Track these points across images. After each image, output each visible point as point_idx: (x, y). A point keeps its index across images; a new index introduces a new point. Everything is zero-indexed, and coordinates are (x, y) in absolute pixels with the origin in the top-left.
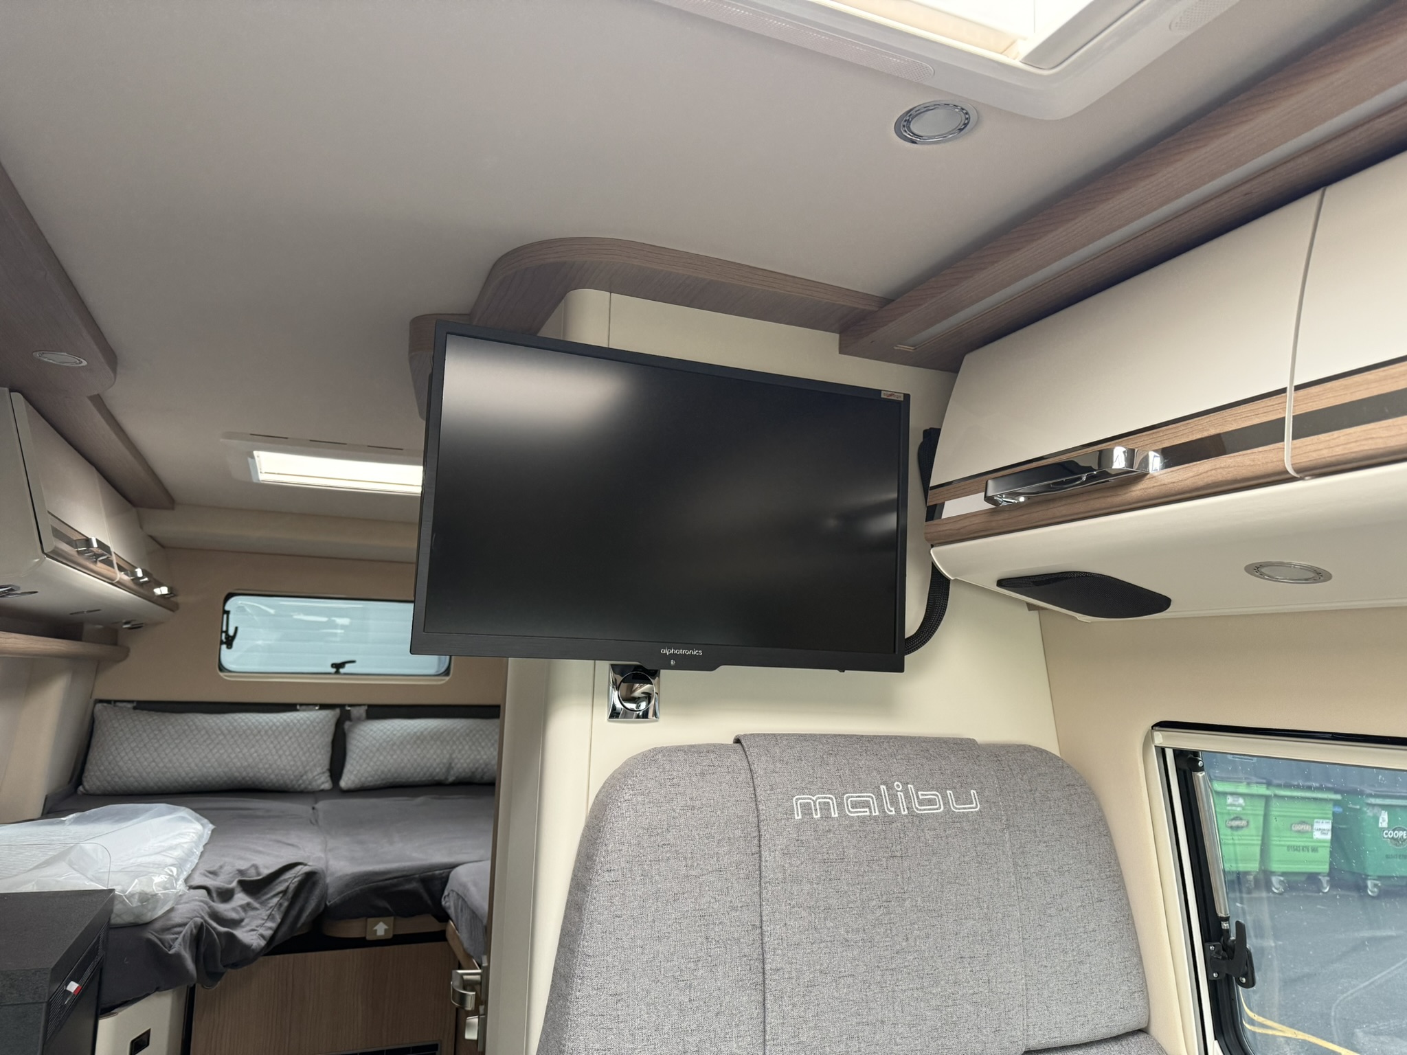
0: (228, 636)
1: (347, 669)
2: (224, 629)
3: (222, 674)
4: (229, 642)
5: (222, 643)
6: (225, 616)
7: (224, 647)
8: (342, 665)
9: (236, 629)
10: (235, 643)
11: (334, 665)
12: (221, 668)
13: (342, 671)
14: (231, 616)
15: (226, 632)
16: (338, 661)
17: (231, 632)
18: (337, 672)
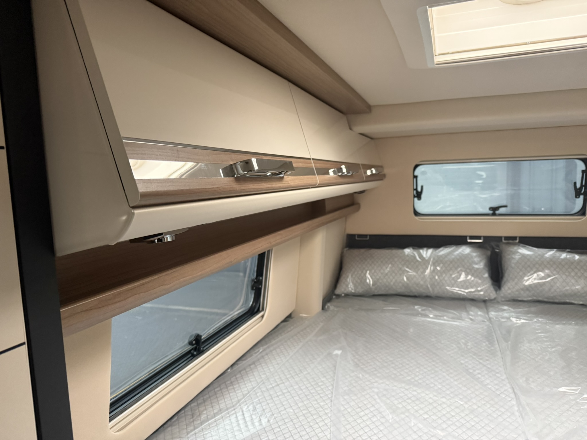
0: (417, 192)
1: (502, 211)
2: (415, 187)
3: (417, 218)
4: (419, 195)
5: (415, 197)
6: (415, 179)
7: (416, 199)
8: (497, 208)
9: (422, 187)
10: (423, 196)
11: (491, 209)
12: (416, 213)
13: (497, 212)
14: (419, 179)
15: (416, 189)
16: (494, 205)
17: (419, 189)
18: (494, 214)
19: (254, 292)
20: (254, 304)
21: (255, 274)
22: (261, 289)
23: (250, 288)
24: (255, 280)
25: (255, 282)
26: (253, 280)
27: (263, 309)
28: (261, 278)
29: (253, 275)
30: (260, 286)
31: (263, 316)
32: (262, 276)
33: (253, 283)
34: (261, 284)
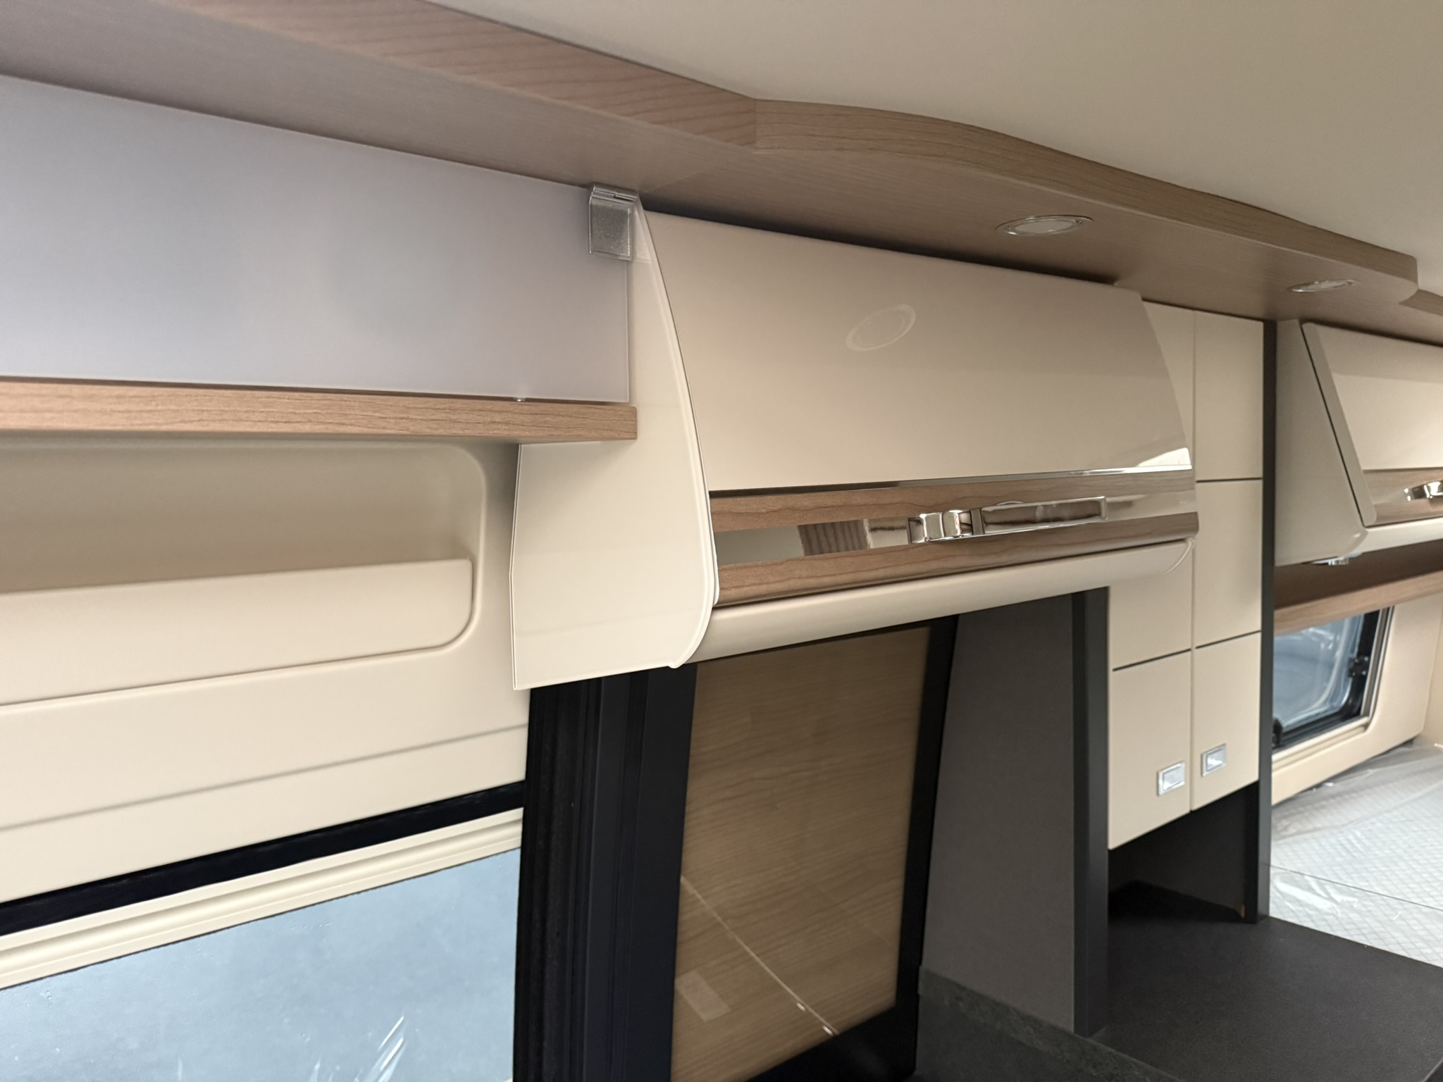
19: (1351, 680)
20: (1350, 701)
21: (1356, 650)
22: (1365, 678)
23: (1345, 670)
24: (1356, 661)
25: (1356, 664)
26: (1351, 660)
27: (1367, 714)
28: (1366, 659)
29: (1352, 651)
30: (1364, 673)
31: (1366, 726)
32: (1369, 655)
33: (1352, 664)
34: (1367, 668)
